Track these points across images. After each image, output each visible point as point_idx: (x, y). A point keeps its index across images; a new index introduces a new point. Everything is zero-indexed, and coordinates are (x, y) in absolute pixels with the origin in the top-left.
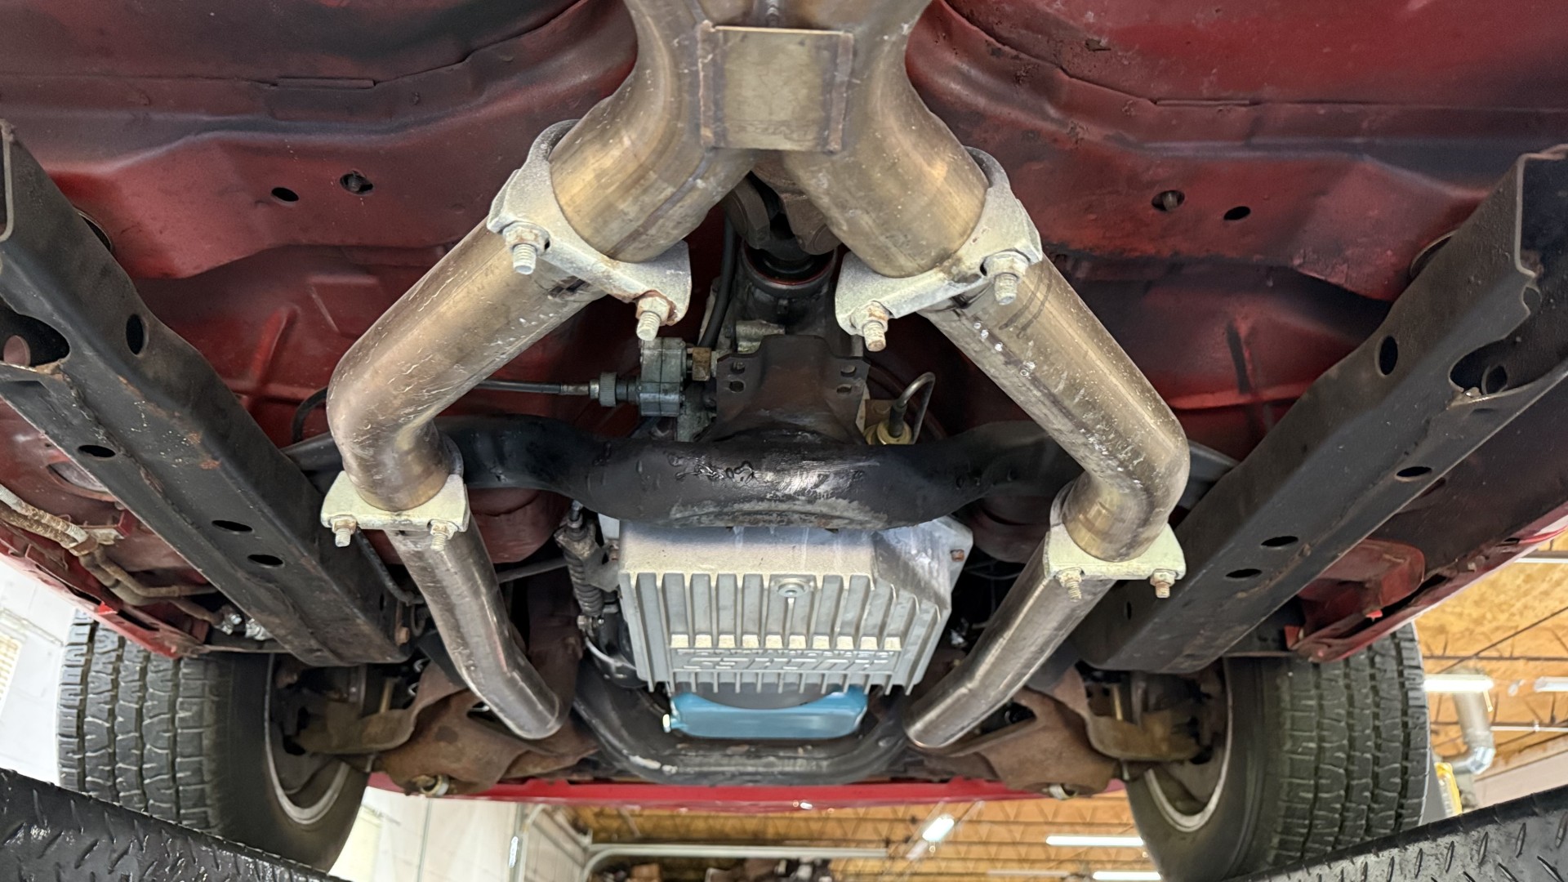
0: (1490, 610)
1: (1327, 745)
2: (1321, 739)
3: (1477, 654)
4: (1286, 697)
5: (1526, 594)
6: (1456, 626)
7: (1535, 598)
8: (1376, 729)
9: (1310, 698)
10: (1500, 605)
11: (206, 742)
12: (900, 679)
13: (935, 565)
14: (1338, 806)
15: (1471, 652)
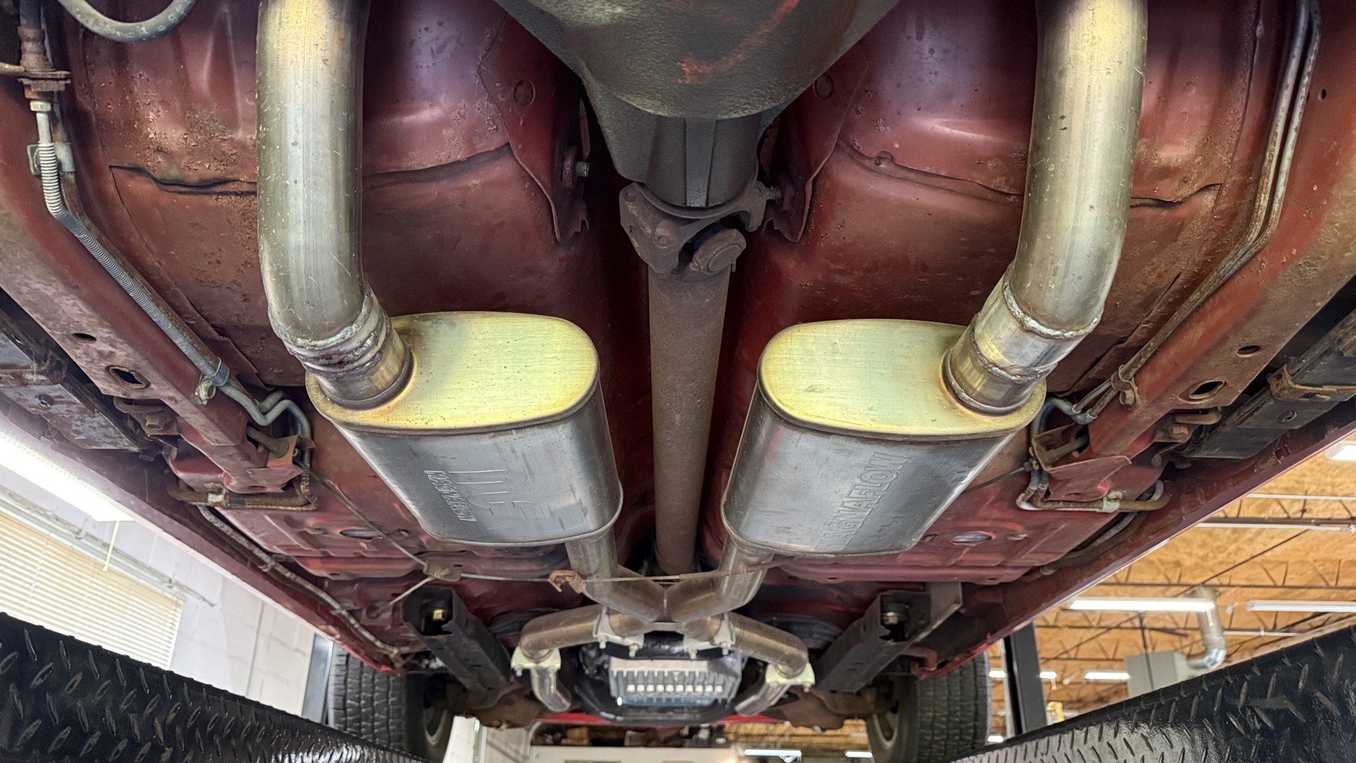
0: (1212, 551)
1: (937, 714)
2: (935, 712)
3: (1203, 583)
4: (919, 690)
5: (1236, 540)
6: (1188, 562)
7: (1244, 543)
8: (962, 706)
9: (929, 691)
10: (1218, 548)
11: (403, 712)
12: (725, 696)
13: (735, 660)
14: (943, 743)
15: (1199, 581)
